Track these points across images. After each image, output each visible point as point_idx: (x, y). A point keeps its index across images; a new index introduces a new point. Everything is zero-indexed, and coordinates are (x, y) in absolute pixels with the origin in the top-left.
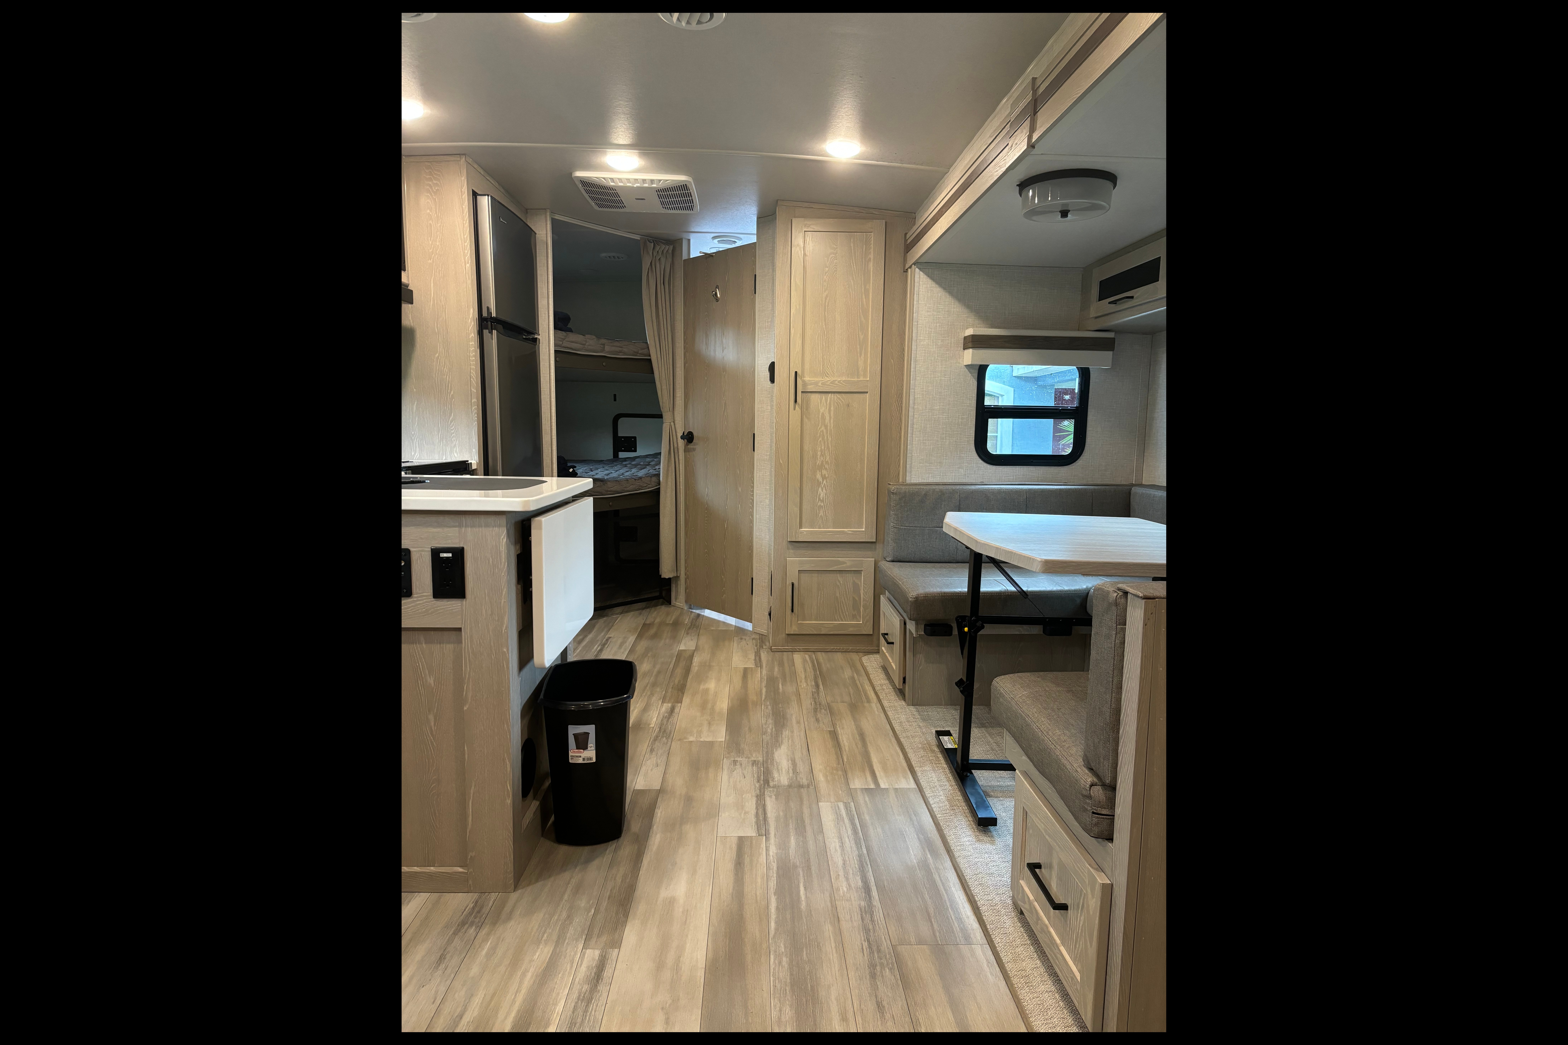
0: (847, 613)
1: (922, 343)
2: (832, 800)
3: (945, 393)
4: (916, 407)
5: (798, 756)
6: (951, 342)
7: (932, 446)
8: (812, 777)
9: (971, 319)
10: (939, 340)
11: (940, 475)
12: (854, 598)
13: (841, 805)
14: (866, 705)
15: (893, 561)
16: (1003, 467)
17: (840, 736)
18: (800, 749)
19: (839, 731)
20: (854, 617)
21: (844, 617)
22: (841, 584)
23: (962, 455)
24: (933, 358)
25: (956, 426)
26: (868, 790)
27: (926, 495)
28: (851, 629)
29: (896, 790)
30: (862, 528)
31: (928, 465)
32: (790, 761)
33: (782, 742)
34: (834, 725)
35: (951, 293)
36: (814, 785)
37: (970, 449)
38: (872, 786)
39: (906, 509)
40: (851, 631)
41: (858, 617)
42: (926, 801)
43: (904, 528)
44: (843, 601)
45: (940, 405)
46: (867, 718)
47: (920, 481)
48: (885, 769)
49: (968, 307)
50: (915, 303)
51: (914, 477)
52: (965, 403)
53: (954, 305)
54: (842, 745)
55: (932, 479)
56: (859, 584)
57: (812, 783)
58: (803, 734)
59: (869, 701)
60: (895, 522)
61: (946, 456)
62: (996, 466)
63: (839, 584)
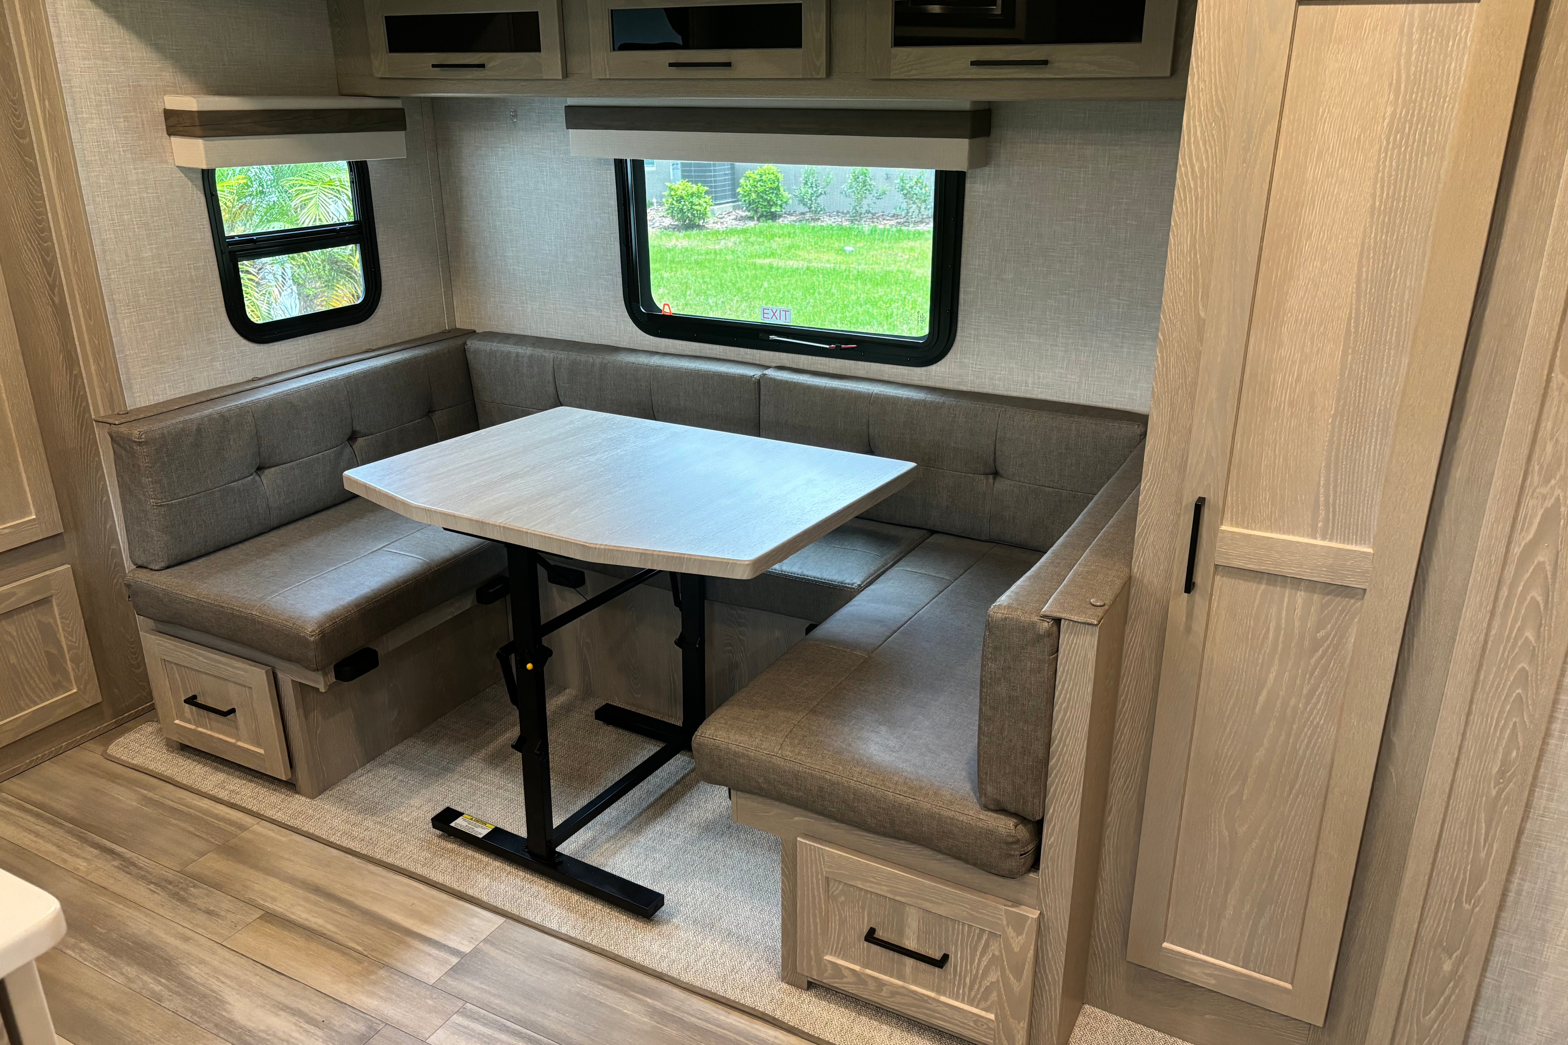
0: (42, 686)
1: (88, 126)
2: (439, 1022)
3: (156, 224)
4: (108, 258)
5: (279, 995)
6: (142, 121)
7: (156, 331)
8: (354, 1011)
9: (168, 74)
10: (119, 118)
11: (184, 381)
12: (48, 653)
13: (458, 1019)
14: (246, 835)
15: (168, 567)
16: (279, 343)
17: (288, 914)
18: (264, 982)
19: (275, 908)
20: (58, 687)
21: (40, 697)
22: (13, 637)
23: (210, 336)
24: (116, 157)
25: (189, 283)
26: (454, 969)
27: (199, 430)
28: (60, 711)
29: (485, 941)
30: (31, 514)
31: (159, 366)
32: (281, 1013)
33: (214, 992)
34: (252, 904)
35: (119, 19)
36: (379, 1022)
37: (221, 324)
38: (454, 960)
39: (173, 466)
40: (60, 714)
41: (65, 684)
42: (546, 930)
43: (179, 502)
44: (28, 667)
45: (151, 249)
46: (282, 858)
47: (152, 400)
48: (426, 920)
49: (158, 48)
50: (55, 40)
51: (140, 396)
52: (194, 239)
53: (131, 44)
54: (315, 927)
55: (173, 392)
56: (51, 621)
57: (369, 1020)
58: (227, 954)
59: (243, 828)
60: (159, 496)
61: (185, 344)
62: (268, 345)
63: (9, 639)
